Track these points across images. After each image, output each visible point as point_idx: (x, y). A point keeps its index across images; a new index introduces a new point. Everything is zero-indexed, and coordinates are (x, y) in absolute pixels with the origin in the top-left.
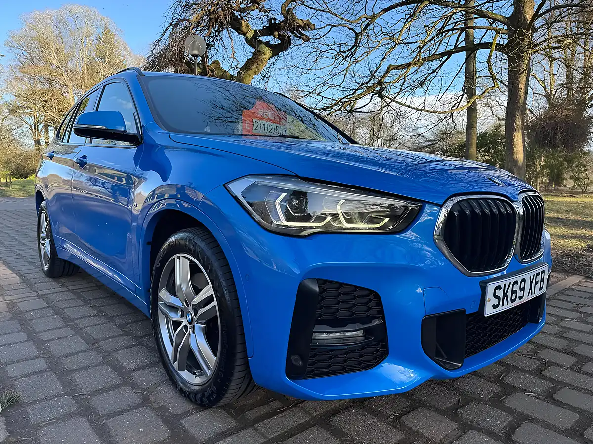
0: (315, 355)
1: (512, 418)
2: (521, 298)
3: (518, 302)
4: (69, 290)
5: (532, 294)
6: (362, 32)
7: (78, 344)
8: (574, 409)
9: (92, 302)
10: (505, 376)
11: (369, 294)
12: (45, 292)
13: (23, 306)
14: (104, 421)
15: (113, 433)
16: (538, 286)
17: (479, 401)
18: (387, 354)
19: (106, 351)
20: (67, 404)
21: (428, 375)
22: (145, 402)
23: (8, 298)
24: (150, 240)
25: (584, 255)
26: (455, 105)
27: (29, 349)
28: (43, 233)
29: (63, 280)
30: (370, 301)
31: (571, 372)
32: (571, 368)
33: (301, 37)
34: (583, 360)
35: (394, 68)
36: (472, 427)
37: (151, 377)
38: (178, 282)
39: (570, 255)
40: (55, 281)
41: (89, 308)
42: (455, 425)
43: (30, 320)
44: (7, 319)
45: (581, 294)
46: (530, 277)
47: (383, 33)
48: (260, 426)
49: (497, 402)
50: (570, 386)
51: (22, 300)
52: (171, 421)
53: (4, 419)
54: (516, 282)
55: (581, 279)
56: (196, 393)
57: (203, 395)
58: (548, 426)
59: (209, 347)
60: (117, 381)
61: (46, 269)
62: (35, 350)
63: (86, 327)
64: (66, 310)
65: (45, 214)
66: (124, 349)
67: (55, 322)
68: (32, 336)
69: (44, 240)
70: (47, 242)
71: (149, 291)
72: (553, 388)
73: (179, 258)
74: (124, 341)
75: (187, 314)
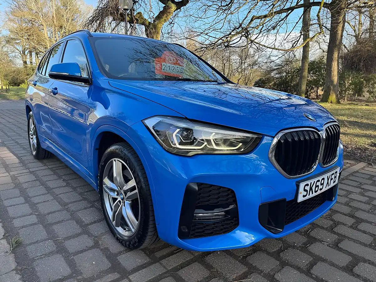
0: (195, 226)
1: (312, 259)
2: (321, 189)
3: (319, 192)
4: (49, 168)
5: (328, 186)
7: (55, 206)
8: (350, 254)
9: (63, 177)
10: (311, 231)
11: (228, 191)
12: (34, 169)
13: (22, 179)
14: (72, 257)
15: (78, 265)
16: (332, 181)
17: (294, 247)
18: (238, 225)
19: (73, 211)
20: (50, 246)
21: (262, 237)
22: (96, 245)
23: (12, 173)
24: (98, 147)
25: (368, 149)
26: (295, 43)
27: (26, 209)
28: (31, 131)
29: (45, 161)
30: (228, 195)
31: (351, 229)
32: (351, 227)
34: (359, 221)
35: (256, 18)
36: (288, 264)
37: (99, 229)
38: (115, 175)
39: (360, 149)
40: (40, 162)
41: (61, 181)
42: (278, 263)
43: (26, 188)
44: (12, 188)
45: (364, 176)
46: (328, 176)
48: (164, 262)
49: (304, 248)
50: (349, 238)
51: (20, 175)
52: (111, 257)
53: (13, 255)
54: (318, 181)
55: (365, 165)
56: (126, 241)
57: (130, 243)
58: (333, 264)
59: (133, 216)
60: (80, 231)
61: (34, 154)
62: (30, 210)
63: (60, 194)
64: (47, 182)
65: (32, 120)
66: (83, 209)
67: (41, 190)
68: (28, 200)
69: (32, 136)
70: (34, 137)
71: (97, 177)
72: (338, 239)
73: (115, 161)
74: (82, 205)
75: (120, 194)
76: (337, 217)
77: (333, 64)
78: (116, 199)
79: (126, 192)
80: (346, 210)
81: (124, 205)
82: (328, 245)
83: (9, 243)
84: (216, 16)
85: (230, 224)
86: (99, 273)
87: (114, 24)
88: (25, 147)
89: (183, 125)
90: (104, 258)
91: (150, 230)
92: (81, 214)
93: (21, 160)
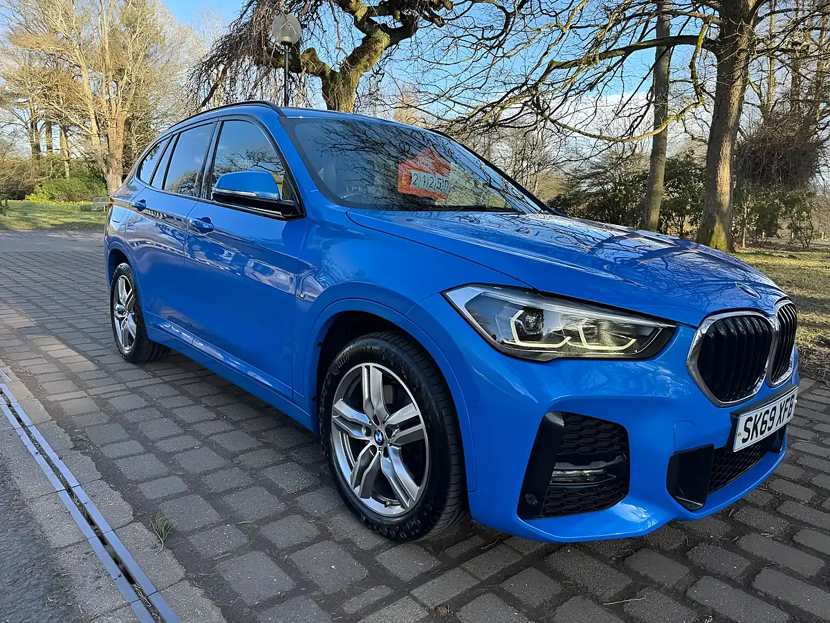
1: (749, 563)
3: (767, 434)
4: (165, 382)
5: (780, 423)
6: (515, 12)
8: (819, 554)
9: (203, 400)
10: (735, 512)
11: (614, 428)
12: (135, 384)
13: (118, 404)
14: (286, 557)
15: (303, 571)
16: (787, 413)
17: (710, 542)
18: (626, 492)
19: (252, 469)
20: (233, 535)
21: (668, 516)
22: (324, 535)
23: (92, 392)
24: (321, 341)
25: (815, 350)
26: (637, 119)
27: (154, 463)
28: (121, 304)
29: (151, 367)
31: (811, 509)
32: (810, 505)
33: (432, 19)
34: (821, 493)
35: (558, 67)
36: (706, 573)
38: (366, 395)
40: (141, 368)
41: (202, 408)
42: (686, 570)
44: (105, 421)
45: (814, 406)
46: (781, 404)
47: (541, 11)
48: (467, 565)
49: (730, 544)
50: (810, 526)
51: (110, 395)
52: (364, 557)
55: (811, 384)
56: (390, 527)
57: (401, 529)
58: (791, 573)
59: (411, 476)
60: (281, 507)
61: (126, 352)
62: (162, 465)
63: (211, 435)
64: (174, 411)
65: (126, 281)
66: (272, 465)
67: (168, 427)
68: (149, 446)
69: (122, 314)
70: (128, 317)
71: (313, 399)
72: (791, 528)
73: (368, 368)
74: (266, 456)
75: (375, 433)
76: (780, 486)
77: (721, 167)
78: (364, 443)
79: (389, 430)
80: (794, 473)
81: (386, 455)
82: (773, 538)
83: (150, 529)
84: (472, 60)
85: (610, 491)
86: (350, 585)
87: (254, 72)
88: (94, 335)
89: (528, 303)
90: (350, 558)
91: (450, 502)
92: (271, 474)
93: (98, 364)
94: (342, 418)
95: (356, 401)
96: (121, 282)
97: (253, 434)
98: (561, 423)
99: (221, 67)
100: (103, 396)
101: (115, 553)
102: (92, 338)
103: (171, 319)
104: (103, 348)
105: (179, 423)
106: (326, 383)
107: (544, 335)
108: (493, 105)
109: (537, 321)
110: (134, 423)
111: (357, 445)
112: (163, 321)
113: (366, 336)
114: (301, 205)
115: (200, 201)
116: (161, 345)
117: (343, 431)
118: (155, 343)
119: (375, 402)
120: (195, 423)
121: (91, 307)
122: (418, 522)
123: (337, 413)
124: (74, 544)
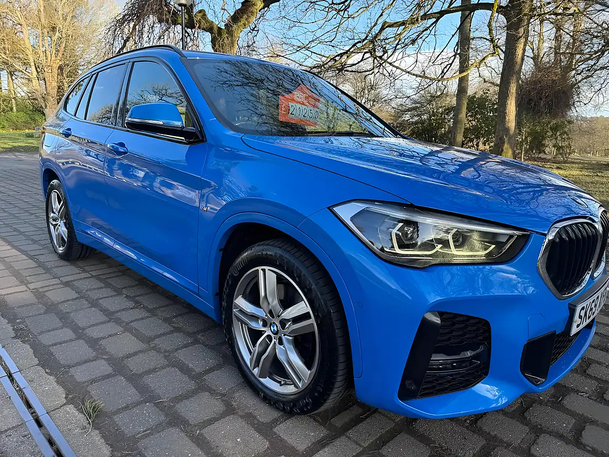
1: (574, 421)
2: (593, 313)
3: (592, 318)
4: (93, 276)
5: (599, 308)
9: (124, 291)
12: (68, 279)
13: (53, 296)
14: (198, 432)
15: (213, 445)
18: (486, 374)
19: (165, 351)
20: (152, 413)
22: (230, 410)
23: (32, 286)
24: (223, 247)
27: (84, 349)
28: (54, 213)
29: (80, 263)
30: (479, 329)
35: (389, 26)
36: (543, 431)
38: (263, 293)
40: (72, 264)
41: (123, 298)
42: (527, 429)
44: (42, 312)
48: (350, 433)
49: (557, 404)
51: (48, 288)
52: (265, 430)
53: (98, 432)
54: (594, 301)
57: (295, 405)
59: (302, 361)
60: (192, 385)
61: (60, 252)
62: (91, 350)
63: (132, 321)
64: (100, 301)
65: (58, 194)
66: (182, 348)
67: (96, 315)
68: (79, 333)
69: (56, 222)
70: (61, 223)
71: (216, 295)
72: (600, 387)
73: (264, 270)
74: (178, 339)
75: (271, 324)
77: (509, 102)
78: (260, 333)
79: (283, 323)
81: (281, 343)
83: (80, 411)
84: (325, 20)
88: (34, 237)
89: (407, 217)
90: (252, 431)
91: (337, 384)
92: (182, 356)
93: (37, 262)
94: (242, 311)
95: (254, 297)
96: (54, 196)
97: (166, 320)
98: (437, 320)
99: (132, 25)
100: (40, 290)
101: (49, 435)
102: (33, 240)
103: (94, 225)
104: (41, 248)
105: (105, 311)
106: (228, 282)
107: (419, 243)
108: (341, 55)
109: (413, 232)
110: (68, 313)
111: (255, 335)
112: (89, 228)
113: (262, 243)
114: (201, 132)
115: (116, 129)
116: (87, 247)
117: (242, 322)
118: (83, 245)
119: (270, 300)
120: (118, 311)
121: (32, 214)
122: (309, 401)
123: (237, 307)
124: (13, 428)
